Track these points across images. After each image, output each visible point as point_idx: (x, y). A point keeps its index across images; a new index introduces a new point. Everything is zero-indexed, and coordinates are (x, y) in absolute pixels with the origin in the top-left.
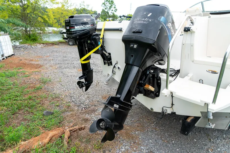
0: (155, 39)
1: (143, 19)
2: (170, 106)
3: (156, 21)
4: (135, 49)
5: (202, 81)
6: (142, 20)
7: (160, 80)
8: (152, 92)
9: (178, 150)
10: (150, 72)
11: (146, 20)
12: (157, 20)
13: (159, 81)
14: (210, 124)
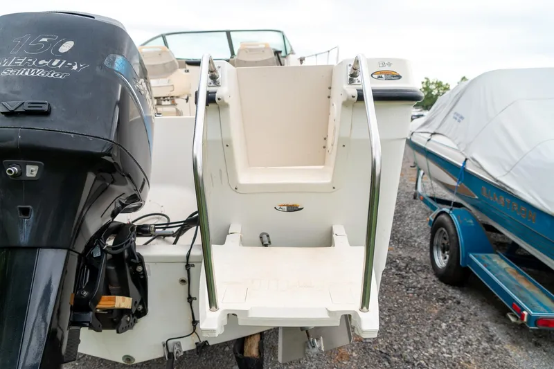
0: (110, 136)
1: (41, 62)
2: (189, 328)
3: (98, 69)
4: (31, 181)
5: (268, 236)
6: (37, 63)
7: (141, 262)
8: (123, 312)
10: (103, 251)
11: (55, 63)
12: (102, 66)
13: (140, 268)
14: (313, 341)
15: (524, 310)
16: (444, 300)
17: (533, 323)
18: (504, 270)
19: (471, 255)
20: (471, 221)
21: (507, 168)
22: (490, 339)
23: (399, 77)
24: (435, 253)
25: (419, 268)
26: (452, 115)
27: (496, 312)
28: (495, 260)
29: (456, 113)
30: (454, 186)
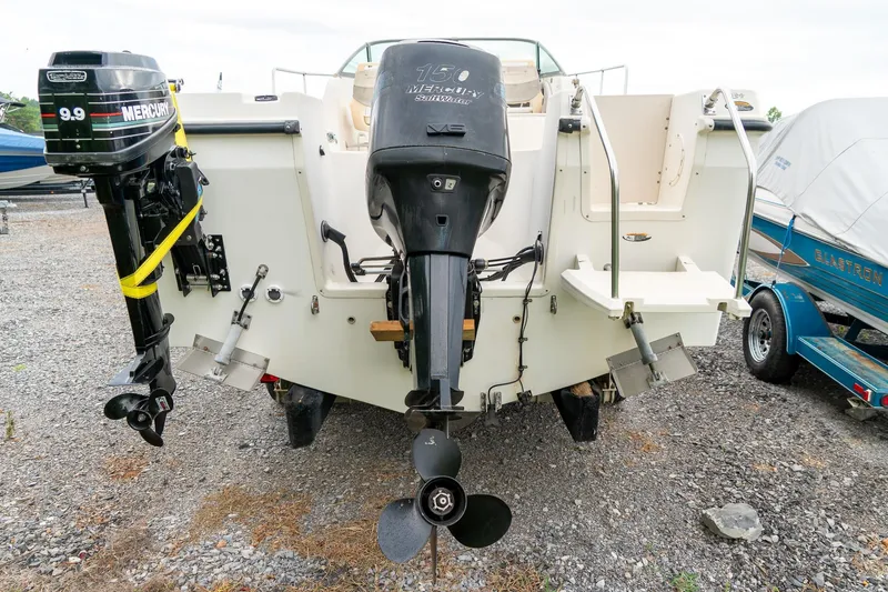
1: (447, 90)
2: (514, 374)
3: (491, 97)
4: (450, 193)
6: (444, 90)
9: (546, 509)
11: (458, 91)
15: (868, 388)
16: (765, 397)
17: (878, 402)
18: (843, 353)
19: (801, 339)
20: (801, 297)
21: (849, 224)
22: (826, 433)
23: (751, 108)
24: (750, 343)
25: (728, 366)
26: (773, 160)
27: (832, 409)
28: (831, 343)
29: (778, 158)
30: (777, 255)
